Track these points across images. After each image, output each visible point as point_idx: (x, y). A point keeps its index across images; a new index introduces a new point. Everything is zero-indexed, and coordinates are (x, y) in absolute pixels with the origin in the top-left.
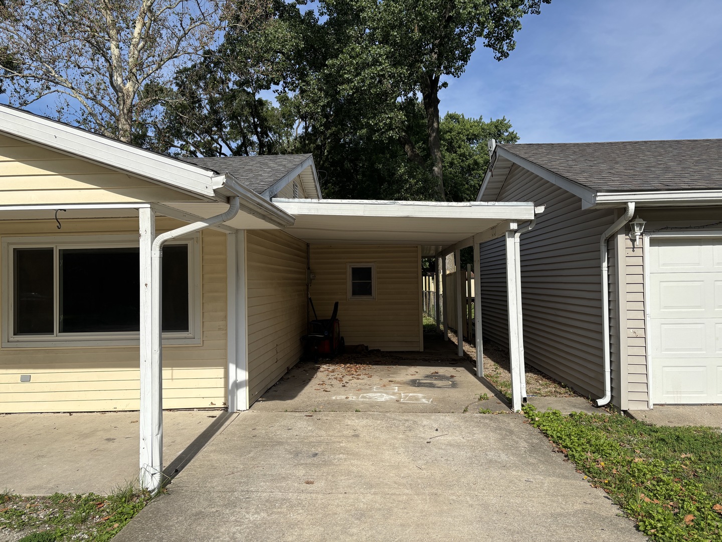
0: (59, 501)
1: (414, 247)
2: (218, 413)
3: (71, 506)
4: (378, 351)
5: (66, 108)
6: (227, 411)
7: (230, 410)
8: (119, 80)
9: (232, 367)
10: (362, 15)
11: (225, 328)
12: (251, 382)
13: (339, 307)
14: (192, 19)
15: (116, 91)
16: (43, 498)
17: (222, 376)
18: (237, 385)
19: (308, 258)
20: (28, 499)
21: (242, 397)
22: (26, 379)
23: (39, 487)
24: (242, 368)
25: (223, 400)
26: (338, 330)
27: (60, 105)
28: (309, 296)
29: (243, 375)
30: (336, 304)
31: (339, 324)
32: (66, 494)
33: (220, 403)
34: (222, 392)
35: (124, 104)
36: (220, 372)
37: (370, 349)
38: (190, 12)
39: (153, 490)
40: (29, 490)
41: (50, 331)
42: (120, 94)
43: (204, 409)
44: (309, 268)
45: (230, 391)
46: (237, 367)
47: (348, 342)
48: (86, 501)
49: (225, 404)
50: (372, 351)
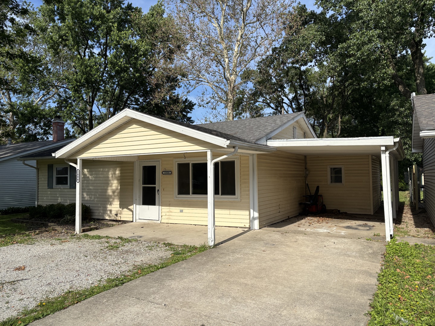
0: (185, 246)
1: (367, 156)
2: (246, 229)
3: (188, 248)
4: (346, 213)
5: (205, 92)
6: (250, 229)
7: (251, 229)
8: (228, 75)
9: (252, 211)
10: (360, 15)
11: (249, 195)
12: (260, 218)
13: (320, 189)
14: (262, 38)
15: (227, 81)
16: (181, 245)
17: (248, 214)
18: (254, 219)
19: (306, 163)
20: (177, 245)
21: (256, 224)
22: (181, 211)
23: (181, 243)
24: (256, 212)
25: (249, 224)
26: (322, 201)
27: (203, 91)
28: (307, 183)
29: (256, 215)
30: (318, 187)
31: (322, 198)
32: (187, 245)
33: (247, 226)
34: (248, 221)
35: (230, 86)
36: (247, 213)
37: (341, 212)
38: (261, 34)
39: (212, 246)
40: (177, 243)
41: (189, 194)
42: (228, 82)
43: (242, 227)
44: (306, 168)
45: (252, 220)
46: (254, 211)
47: (328, 207)
48: (193, 247)
49: (249, 226)
50: (342, 213)
